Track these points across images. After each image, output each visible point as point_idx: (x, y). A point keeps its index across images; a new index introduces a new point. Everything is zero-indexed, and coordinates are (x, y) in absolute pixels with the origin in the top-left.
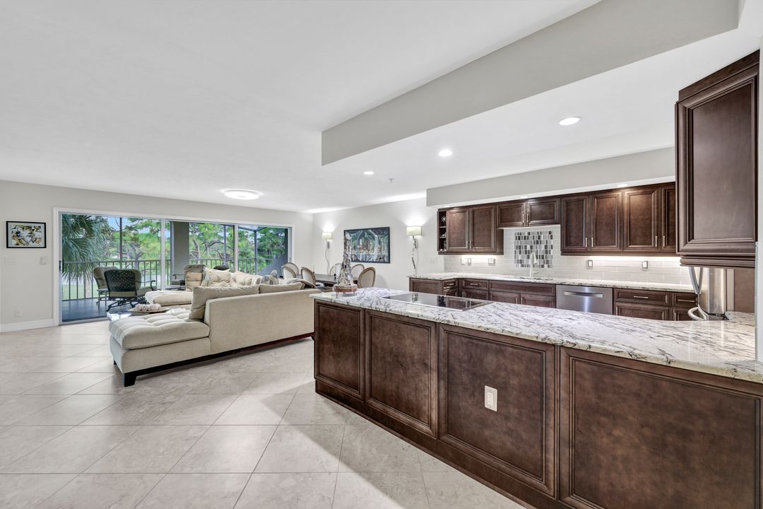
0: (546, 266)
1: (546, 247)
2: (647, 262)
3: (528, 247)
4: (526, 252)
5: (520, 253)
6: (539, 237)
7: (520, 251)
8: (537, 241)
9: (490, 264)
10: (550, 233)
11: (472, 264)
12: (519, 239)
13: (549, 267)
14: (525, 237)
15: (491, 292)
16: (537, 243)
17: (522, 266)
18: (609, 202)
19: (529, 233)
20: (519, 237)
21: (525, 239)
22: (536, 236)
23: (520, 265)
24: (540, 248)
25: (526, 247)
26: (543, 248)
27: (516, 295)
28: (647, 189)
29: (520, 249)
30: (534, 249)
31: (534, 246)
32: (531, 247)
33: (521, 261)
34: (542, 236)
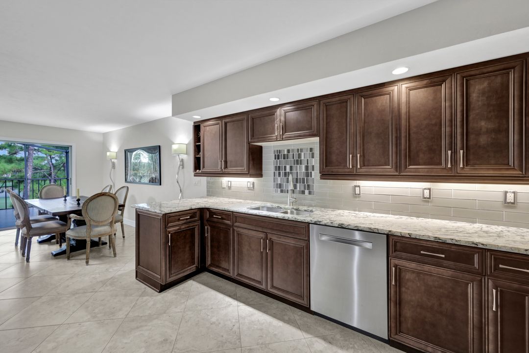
0: (307, 192)
1: (307, 168)
2: (430, 189)
3: (288, 170)
4: (285, 174)
5: (279, 175)
6: (299, 156)
7: (279, 173)
8: (297, 161)
9: (249, 189)
10: (311, 148)
11: (232, 188)
12: (278, 159)
13: (310, 193)
14: (284, 155)
15: (235, 228)
16: (297, 164)
17: (282, 191)
18: (382, 101)
19: (288, 151)
20: (278, 155)
21: (284, 158)
22: (296, 153)
23: (279, 190)
24: (300, 168)
25: (285, 168)
26: (304, 170)
28: (434, 79)
29: (279, 169)
30: (294, 170)
31: (294, 166)
32: (291, 168)
33: (280, 186)
34: (303, 154)
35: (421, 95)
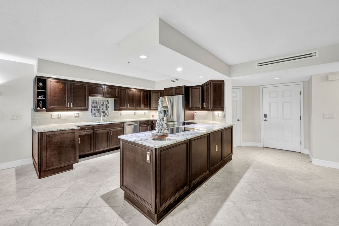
0: (106, 116)
1: (106, 107)
3: (98, 108)
4: (97, 109)
5: (94, 110)
6: (103, 103)
8: (102, 105)
9: (76, 117)
10: (108, 101)
12: (94, 103)
14: (97, 102)
16: (103, 106)
17: (95, 116)
20: (94, 102)
22: (102, 102)
23: (94, 116)
24: (104, 107)
25: (97, 107)
26: (105, 108)
27: (109, 130)
29: (94, 108)
30: (101, 109)
32: (100, 107)
33: (95, 114)
34: (105, 102)
35: (139, 93)
